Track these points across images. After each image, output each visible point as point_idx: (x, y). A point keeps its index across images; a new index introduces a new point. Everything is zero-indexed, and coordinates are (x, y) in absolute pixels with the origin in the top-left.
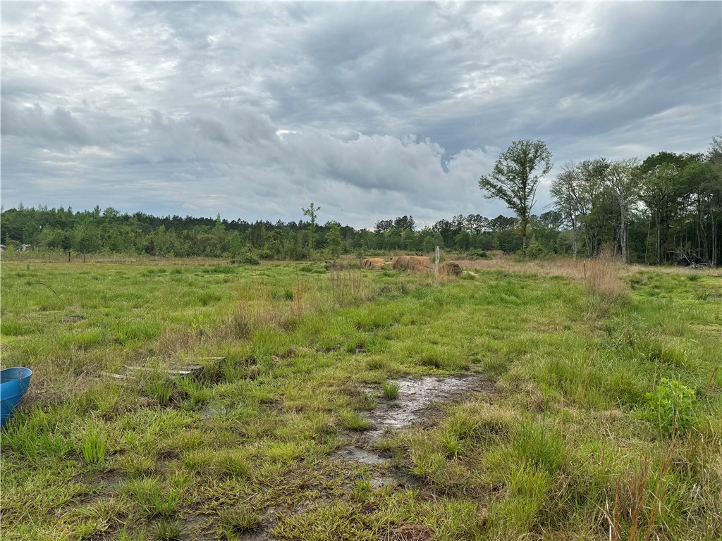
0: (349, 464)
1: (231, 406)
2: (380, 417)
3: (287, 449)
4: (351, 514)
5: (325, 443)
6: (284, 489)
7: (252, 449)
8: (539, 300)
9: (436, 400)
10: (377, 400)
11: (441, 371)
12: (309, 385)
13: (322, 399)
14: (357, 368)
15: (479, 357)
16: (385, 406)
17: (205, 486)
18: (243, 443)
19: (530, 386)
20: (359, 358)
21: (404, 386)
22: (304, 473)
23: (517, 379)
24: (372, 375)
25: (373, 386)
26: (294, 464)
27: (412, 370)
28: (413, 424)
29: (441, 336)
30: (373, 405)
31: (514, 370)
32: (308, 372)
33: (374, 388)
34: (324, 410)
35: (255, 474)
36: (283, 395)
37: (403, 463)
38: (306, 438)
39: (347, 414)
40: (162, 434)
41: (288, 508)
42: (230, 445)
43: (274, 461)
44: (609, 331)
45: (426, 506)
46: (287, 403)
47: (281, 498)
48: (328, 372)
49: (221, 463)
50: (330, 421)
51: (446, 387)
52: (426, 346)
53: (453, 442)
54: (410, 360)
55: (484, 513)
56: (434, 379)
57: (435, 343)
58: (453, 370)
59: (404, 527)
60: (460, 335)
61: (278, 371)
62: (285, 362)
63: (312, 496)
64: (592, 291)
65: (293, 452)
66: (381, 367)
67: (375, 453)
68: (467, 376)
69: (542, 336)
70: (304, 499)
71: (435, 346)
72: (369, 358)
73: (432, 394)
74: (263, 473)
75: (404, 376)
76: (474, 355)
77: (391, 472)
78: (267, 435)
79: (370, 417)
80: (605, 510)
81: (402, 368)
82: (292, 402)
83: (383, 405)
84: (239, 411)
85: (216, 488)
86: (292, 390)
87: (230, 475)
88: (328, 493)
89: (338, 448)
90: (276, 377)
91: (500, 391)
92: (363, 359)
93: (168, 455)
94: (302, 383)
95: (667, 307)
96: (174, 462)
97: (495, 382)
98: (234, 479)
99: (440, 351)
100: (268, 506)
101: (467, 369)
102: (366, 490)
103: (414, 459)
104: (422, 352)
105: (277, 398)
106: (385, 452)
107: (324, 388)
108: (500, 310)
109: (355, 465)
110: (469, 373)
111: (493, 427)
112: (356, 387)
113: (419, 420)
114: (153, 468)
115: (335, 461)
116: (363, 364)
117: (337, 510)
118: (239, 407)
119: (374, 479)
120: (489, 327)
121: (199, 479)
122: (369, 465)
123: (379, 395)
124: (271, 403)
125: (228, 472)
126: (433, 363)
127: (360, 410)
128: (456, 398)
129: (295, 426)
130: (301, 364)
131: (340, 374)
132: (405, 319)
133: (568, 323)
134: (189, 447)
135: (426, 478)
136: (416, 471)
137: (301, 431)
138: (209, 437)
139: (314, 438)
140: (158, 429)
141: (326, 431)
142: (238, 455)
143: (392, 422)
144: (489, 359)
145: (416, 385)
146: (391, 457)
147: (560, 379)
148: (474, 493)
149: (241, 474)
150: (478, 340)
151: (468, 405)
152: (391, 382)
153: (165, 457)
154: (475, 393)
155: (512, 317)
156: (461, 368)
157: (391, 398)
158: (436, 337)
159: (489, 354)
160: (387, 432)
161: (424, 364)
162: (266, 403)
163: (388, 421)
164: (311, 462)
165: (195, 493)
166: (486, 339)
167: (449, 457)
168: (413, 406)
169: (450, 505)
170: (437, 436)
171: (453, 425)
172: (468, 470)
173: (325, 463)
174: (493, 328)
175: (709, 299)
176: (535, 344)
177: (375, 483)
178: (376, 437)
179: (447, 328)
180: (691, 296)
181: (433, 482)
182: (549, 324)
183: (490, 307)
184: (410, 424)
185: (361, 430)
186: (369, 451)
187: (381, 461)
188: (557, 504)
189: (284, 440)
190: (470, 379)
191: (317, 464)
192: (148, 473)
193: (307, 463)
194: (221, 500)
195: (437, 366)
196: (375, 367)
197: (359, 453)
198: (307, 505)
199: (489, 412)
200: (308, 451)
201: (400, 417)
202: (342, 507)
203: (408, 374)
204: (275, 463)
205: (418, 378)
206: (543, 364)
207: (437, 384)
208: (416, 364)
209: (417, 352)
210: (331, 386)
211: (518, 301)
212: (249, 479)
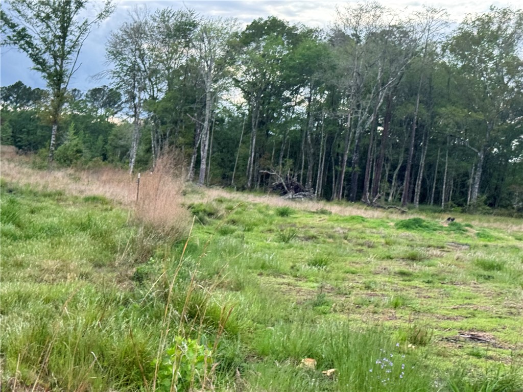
44: (140, 278)
180: (272, 236)
182: (58, 271)
211: (18, 232)
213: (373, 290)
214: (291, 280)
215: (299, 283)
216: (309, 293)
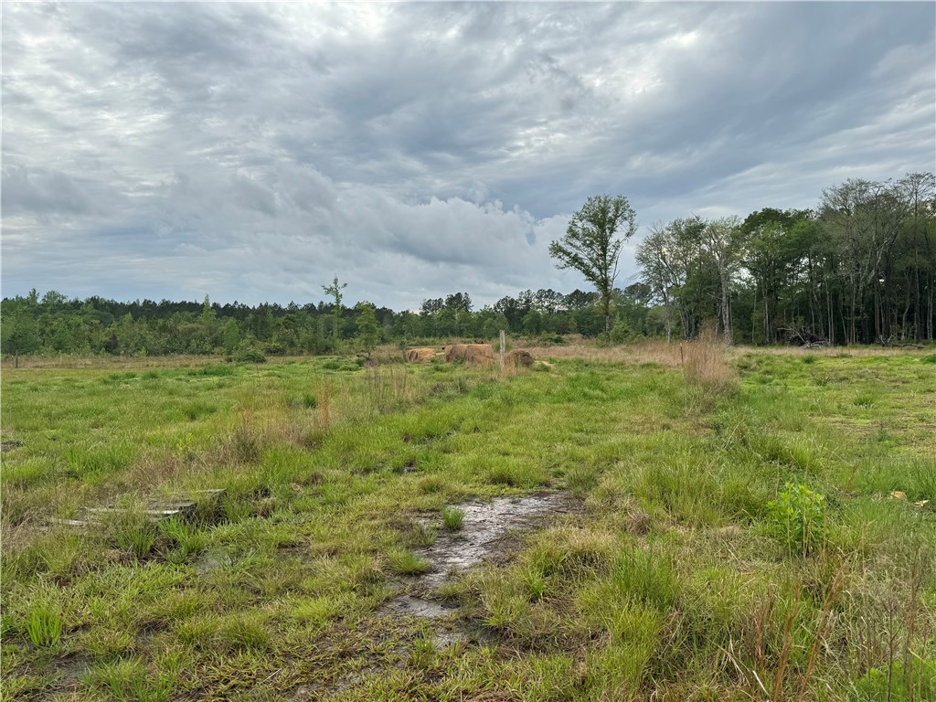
0: (404, 621)
1: (239, 554)
2: (440, 554)
3: (320, 606)
4: (411, 685)
5: (370, 594)
6: (318, 660)
7: (270, 610)
8: (629, 394)
9: (512, 527)
10: (436, 533)
11: (515, 489)
12: (344, 519)
13: (363, 537)
14: (407, 493)
15: (562, 469)
16: (446, 540)
17: (208, 665)
18: (258, 602)
19: (627, 502)
20: (410, 479)
21: (470, 513)
22: (345, 636)
23: (611, 495)
24: (428, 500)
25: (430, 515)
26: (329, 625)
27: (479, 491)
28: (485, 560)
29: (513, 444)
30: (430, 540)
31: (607, 482)
32: (342, 502)
33: (431, 518)
34: (366, 552)
35: (277, 643)
36: (309, 535)
37: (474, 612)
38: (343, 590)
39: (397, 554)
40: (143, 598)
41: (326, 685)
42: (242, 607)
43: (303, 623)
44: (717, 428)
45: (508, 666)
46: (314, 546)
47: (315, 672)
48: (369, 500)
49: (229, 632)
50: (375, 565)
51: (522, 510)
52: (496, 458)
53: (536, 578)
54: (475, 477)
55: (583, 668)
56: (507, 500)
57: (506, 454)
58: (531, 487)
59: (481, 696)
60: (537, 443)
61: (300, 504)
62: (309, 490)
63: (356, 667)
64: (692, 381)
65: (328, 610)
66: (438, 489)
67: (438, 603)
68: (548, 494)
69: (636, 438)
70: (345, 670)
71: (506, 458)
72: (422, 479)
73: (505, 520)
74: (289, 641)
75: (469, 499)
76: (555, 466)
77: (460, 625)
78: (291, 590)
79: (428, 556)
80: (730, 652)
81: (466, 489)
82: (322, 544)
83: (444, 539)
84: (249, 560)
85: (224, 666)
86: (321, 527)
87: (243, 646)
88: (377, 659)
89: (388, 600)
90: (297, 512)
91: (590, 511)
92: (414, 480)
93: (153, 626)
94: (334, 518)
95: (782, 396)
96: (163, 635)
97: (584, 500)
98: (248, 652)
99: (513, 464)
100: (297, 684)
101: (547, 485)
102: (428, 652)
103: (488, 607)
104: (491, 466)
105: (301, 539)
106: (450, 600)
107: (364, 522)
108: (583, 409)
109: (412, 621)
110: (551, 490)
111: (586, 557)
112: (407, 517)
113: (492, 555)
114: (132, 646)
115: (385, 617)
116: (415, 487)
117: (391, 681)
118: (250, 554)
119: (438, 637)
120: (571, 429)
121: (199, 655)
122: (430, 619)
123: (438, 525)
124: (293, 546)
125: (239, 643)
126: (504, 480)
127: (414, 547)
128: (537, 523)
129: (329, 575)
130: (333, 492)
131: (385, 502)
132: (466, 425)
133: (666, 421)
134: (183, 613)
135: (505, 629)
136: (492, 622)
137: (337, 582)
138: (210, 598)
139: (354, 590)
140: (136, 592)
141: (370, 579)
142: (251, 618)
143: (457, 560)
144: (574, 470)
145: (485, 509)
146: (458, 606)
147: (663, 490)
148: (567, 644)
149: (258, 644)
150: (560, 448)
151: (552, 531)
152: (453, 509)
153: (148, 630)
154: (559, 514)
155: (599, 417)
156: (541, 484)
157: (454, 529)
158: (506, 446)
159: (573, 464)
160: (451, 574)
161: (494, 481)
162: (286, 547)
163: (452, 560)
164: (353, 622)
165: (195, 676)
166: (569, 446)
167: (533, 600)
168: (482, 537)
169: (538, 662)
170: (516, 574)
171: (535, 557)
172: (557, 614)
173: (371, 621)
174: (577, 431)
175: (829, 384)
176: (629, 448)
177: (440, 641)
178: (437, 581)
179: (519, 434)
180: (808, 382)
181: (515, 634)
182: (643, 423)
183: (571, 405)
184: (480, 560)
185: (418, 574)
186: (429, 601)
187: (445, 612)
188: (670, 649)
189: (313, 594)
190: (552, 497)
191: (361, 623)
192: (125, 654)
193: (348, 623)
194: (232, 682)
195: (510, 483)
196: (431, 490)
197: (416, 604)
198: (351, 678)
199: (579, 538)
200: (348, 607)
201: (467, 552)
202: (397, 677)
203: (474, 496)
204: (304, 626)
205: (487, 500)
206: (641, 473)
207: (511, 506)
208: (484, 483)
209: (484, 467)
210: (373, 518)
211: (605, 396)
212: (269, 650)
213: (928, 422)
214: (843, 418)
215: (852, 420)
216: (865, 429)
